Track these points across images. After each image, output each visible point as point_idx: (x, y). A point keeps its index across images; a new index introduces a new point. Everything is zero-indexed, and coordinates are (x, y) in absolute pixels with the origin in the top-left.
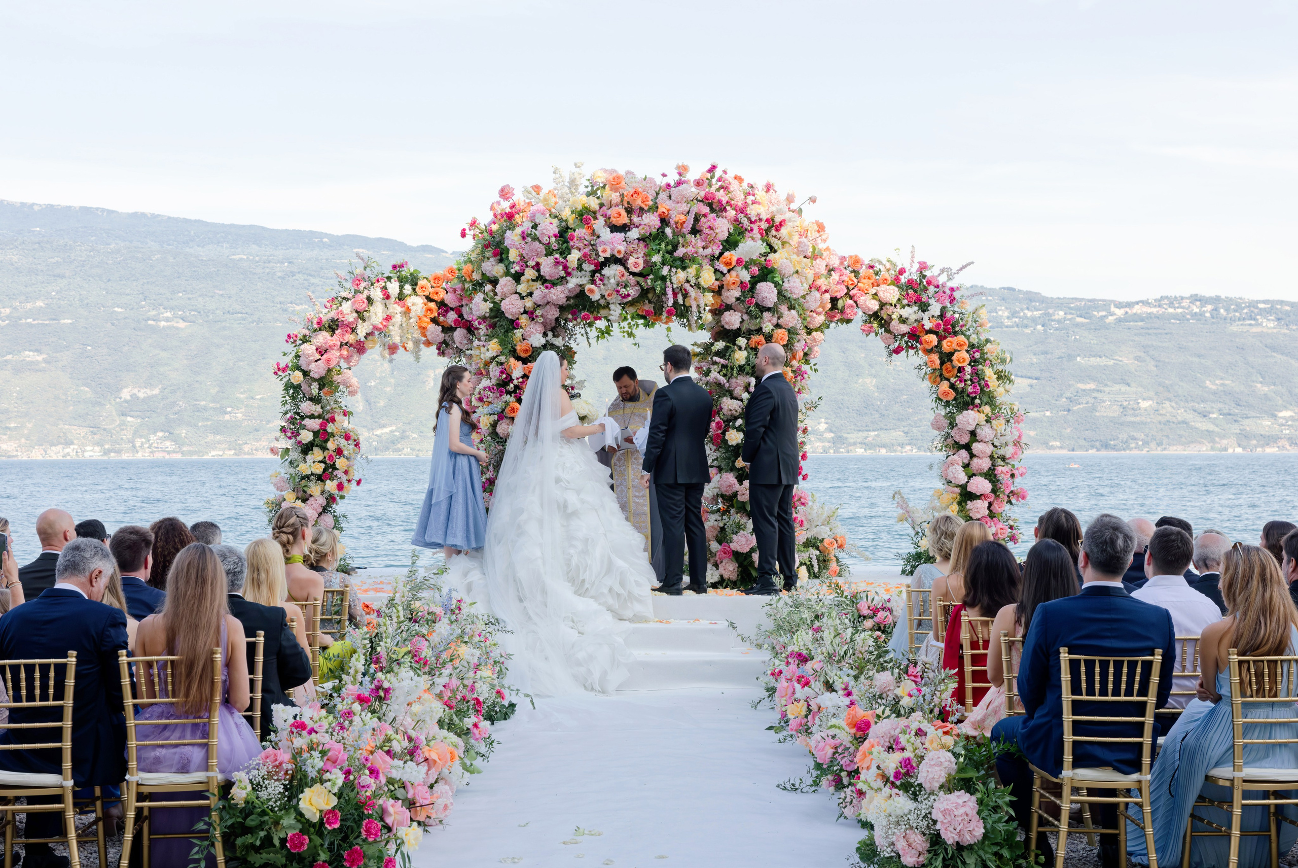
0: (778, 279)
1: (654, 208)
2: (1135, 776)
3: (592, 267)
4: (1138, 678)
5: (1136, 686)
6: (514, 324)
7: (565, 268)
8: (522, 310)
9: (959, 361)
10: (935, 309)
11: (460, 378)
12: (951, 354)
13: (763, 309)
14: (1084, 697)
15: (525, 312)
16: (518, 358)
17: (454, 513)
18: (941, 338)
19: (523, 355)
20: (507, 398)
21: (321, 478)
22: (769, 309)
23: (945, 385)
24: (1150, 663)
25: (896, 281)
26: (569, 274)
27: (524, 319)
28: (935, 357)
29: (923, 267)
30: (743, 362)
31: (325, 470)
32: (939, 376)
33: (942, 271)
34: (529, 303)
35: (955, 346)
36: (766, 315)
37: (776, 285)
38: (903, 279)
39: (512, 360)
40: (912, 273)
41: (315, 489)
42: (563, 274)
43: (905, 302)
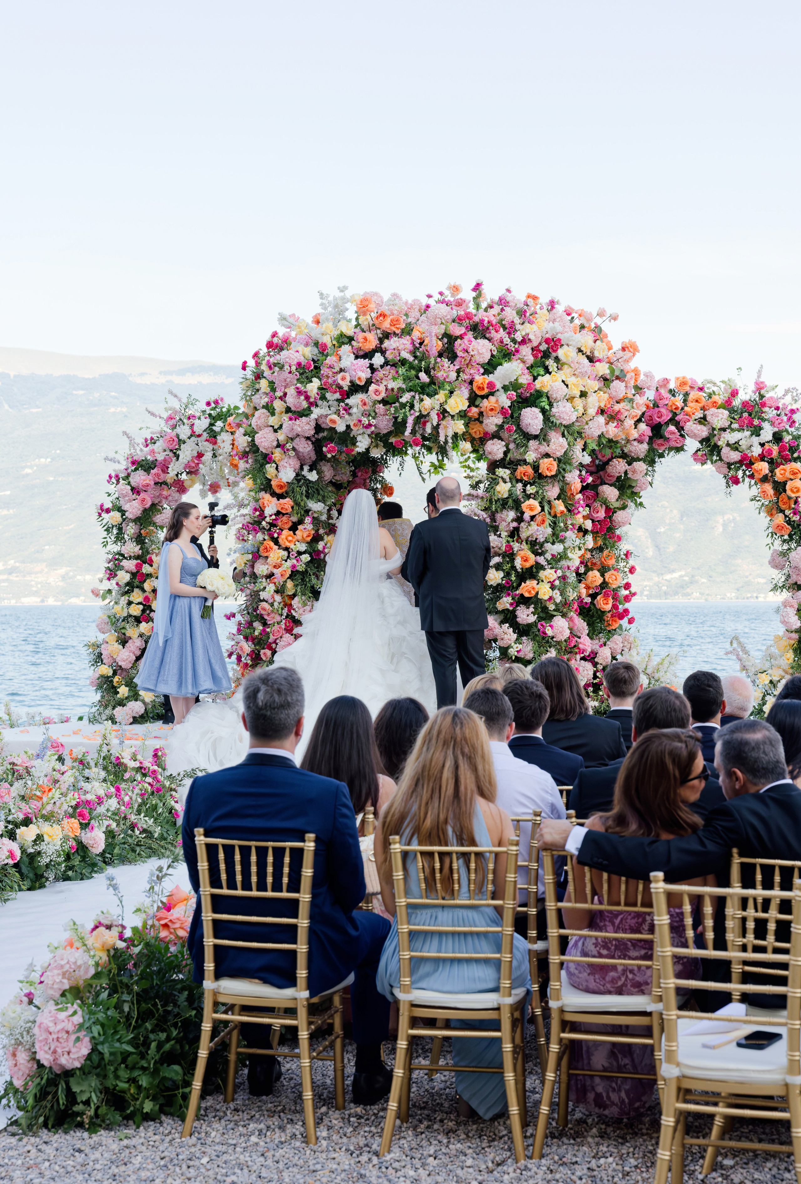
0: (545, 404)
1: (408, 331)
2: (289, 992)
3: (337, 396)
4: (286, 870)
5: (285, 880)
6: (267, 458)
7: (307, 398)
8: (275, 444)
9: (792, 491)
10: (767, 433)
11: (187, 515)
12: (785, 483)
13: (528, 437)
14: (225, 891)
15: (279, 446)
16: (273, 494)
17: (167, 659)
18: (773, 464)
19: (278, 491)
20: (260, 536)
21: (138, 620)
22: (536, 437)
23: (780, 519)
24: (301, 851)
25: (727, 405)
26: (311, 404)
27: (277, 454)
28: (768, 488)
29: (760, 387)
30: (506, 495)
31: (143, 611)
32: (775, 509)
33: (787, 392)
34: (281, 436)
35: (788, 475)
36: (532, 444)
37: (543, 411)
38: (737, 402)
39: (267, 496)
40: (746, 394)
41: (132, 632)
42: (305, 404)
43: (735, 426)
